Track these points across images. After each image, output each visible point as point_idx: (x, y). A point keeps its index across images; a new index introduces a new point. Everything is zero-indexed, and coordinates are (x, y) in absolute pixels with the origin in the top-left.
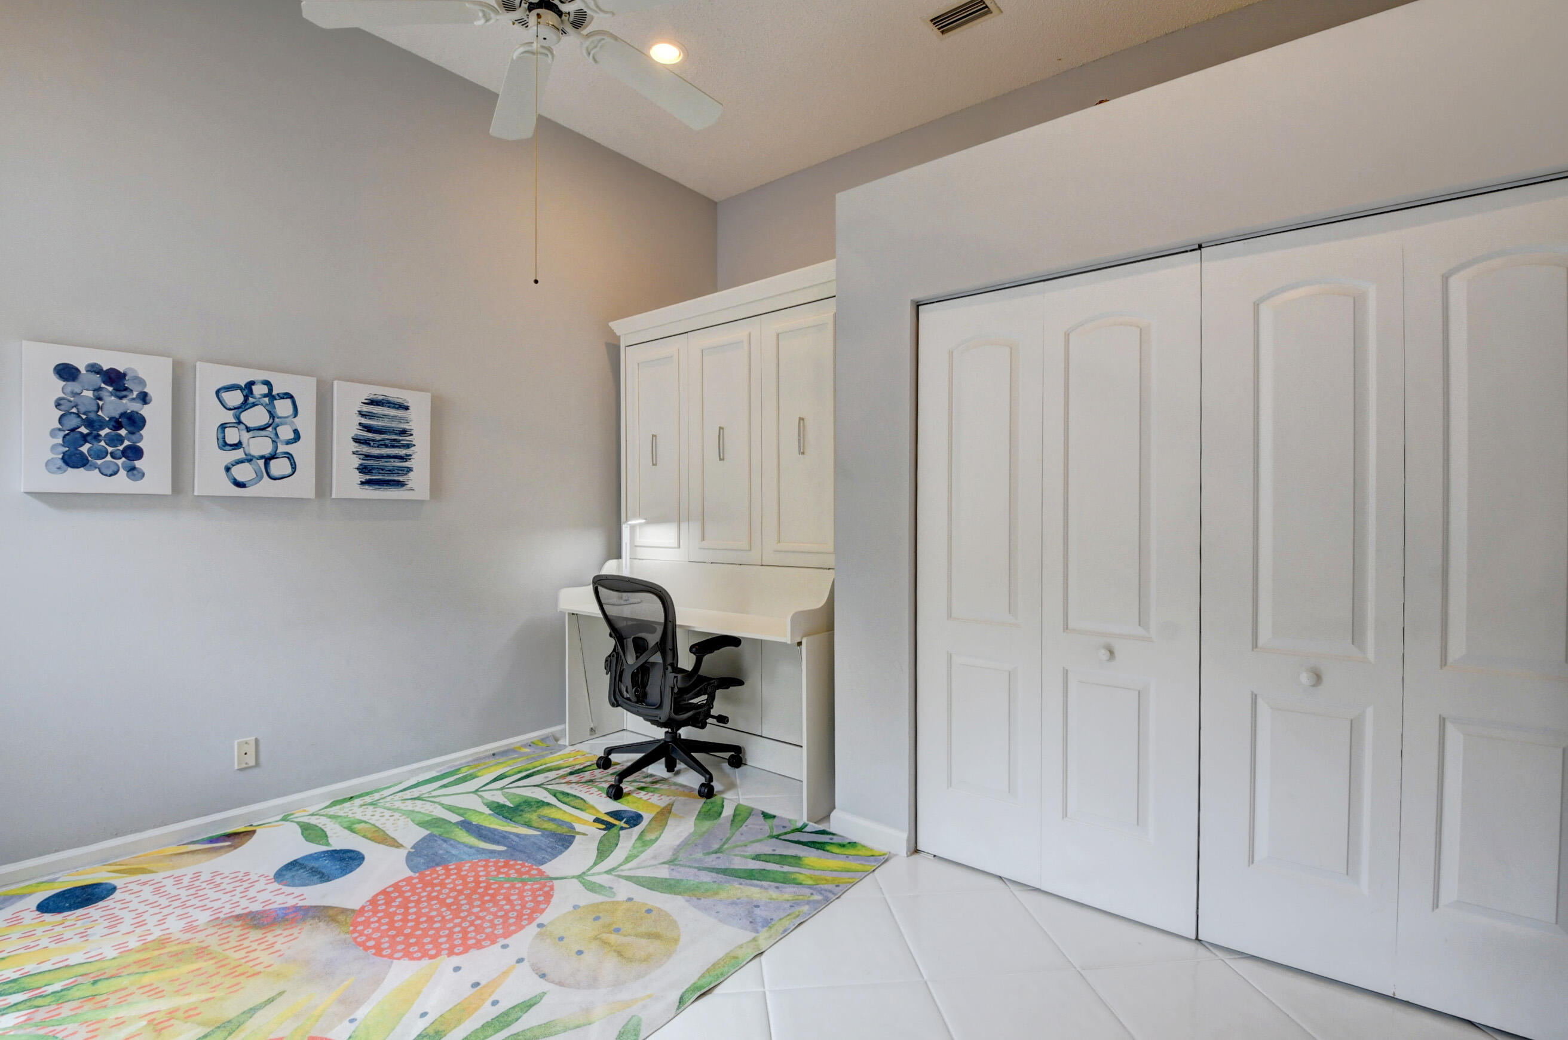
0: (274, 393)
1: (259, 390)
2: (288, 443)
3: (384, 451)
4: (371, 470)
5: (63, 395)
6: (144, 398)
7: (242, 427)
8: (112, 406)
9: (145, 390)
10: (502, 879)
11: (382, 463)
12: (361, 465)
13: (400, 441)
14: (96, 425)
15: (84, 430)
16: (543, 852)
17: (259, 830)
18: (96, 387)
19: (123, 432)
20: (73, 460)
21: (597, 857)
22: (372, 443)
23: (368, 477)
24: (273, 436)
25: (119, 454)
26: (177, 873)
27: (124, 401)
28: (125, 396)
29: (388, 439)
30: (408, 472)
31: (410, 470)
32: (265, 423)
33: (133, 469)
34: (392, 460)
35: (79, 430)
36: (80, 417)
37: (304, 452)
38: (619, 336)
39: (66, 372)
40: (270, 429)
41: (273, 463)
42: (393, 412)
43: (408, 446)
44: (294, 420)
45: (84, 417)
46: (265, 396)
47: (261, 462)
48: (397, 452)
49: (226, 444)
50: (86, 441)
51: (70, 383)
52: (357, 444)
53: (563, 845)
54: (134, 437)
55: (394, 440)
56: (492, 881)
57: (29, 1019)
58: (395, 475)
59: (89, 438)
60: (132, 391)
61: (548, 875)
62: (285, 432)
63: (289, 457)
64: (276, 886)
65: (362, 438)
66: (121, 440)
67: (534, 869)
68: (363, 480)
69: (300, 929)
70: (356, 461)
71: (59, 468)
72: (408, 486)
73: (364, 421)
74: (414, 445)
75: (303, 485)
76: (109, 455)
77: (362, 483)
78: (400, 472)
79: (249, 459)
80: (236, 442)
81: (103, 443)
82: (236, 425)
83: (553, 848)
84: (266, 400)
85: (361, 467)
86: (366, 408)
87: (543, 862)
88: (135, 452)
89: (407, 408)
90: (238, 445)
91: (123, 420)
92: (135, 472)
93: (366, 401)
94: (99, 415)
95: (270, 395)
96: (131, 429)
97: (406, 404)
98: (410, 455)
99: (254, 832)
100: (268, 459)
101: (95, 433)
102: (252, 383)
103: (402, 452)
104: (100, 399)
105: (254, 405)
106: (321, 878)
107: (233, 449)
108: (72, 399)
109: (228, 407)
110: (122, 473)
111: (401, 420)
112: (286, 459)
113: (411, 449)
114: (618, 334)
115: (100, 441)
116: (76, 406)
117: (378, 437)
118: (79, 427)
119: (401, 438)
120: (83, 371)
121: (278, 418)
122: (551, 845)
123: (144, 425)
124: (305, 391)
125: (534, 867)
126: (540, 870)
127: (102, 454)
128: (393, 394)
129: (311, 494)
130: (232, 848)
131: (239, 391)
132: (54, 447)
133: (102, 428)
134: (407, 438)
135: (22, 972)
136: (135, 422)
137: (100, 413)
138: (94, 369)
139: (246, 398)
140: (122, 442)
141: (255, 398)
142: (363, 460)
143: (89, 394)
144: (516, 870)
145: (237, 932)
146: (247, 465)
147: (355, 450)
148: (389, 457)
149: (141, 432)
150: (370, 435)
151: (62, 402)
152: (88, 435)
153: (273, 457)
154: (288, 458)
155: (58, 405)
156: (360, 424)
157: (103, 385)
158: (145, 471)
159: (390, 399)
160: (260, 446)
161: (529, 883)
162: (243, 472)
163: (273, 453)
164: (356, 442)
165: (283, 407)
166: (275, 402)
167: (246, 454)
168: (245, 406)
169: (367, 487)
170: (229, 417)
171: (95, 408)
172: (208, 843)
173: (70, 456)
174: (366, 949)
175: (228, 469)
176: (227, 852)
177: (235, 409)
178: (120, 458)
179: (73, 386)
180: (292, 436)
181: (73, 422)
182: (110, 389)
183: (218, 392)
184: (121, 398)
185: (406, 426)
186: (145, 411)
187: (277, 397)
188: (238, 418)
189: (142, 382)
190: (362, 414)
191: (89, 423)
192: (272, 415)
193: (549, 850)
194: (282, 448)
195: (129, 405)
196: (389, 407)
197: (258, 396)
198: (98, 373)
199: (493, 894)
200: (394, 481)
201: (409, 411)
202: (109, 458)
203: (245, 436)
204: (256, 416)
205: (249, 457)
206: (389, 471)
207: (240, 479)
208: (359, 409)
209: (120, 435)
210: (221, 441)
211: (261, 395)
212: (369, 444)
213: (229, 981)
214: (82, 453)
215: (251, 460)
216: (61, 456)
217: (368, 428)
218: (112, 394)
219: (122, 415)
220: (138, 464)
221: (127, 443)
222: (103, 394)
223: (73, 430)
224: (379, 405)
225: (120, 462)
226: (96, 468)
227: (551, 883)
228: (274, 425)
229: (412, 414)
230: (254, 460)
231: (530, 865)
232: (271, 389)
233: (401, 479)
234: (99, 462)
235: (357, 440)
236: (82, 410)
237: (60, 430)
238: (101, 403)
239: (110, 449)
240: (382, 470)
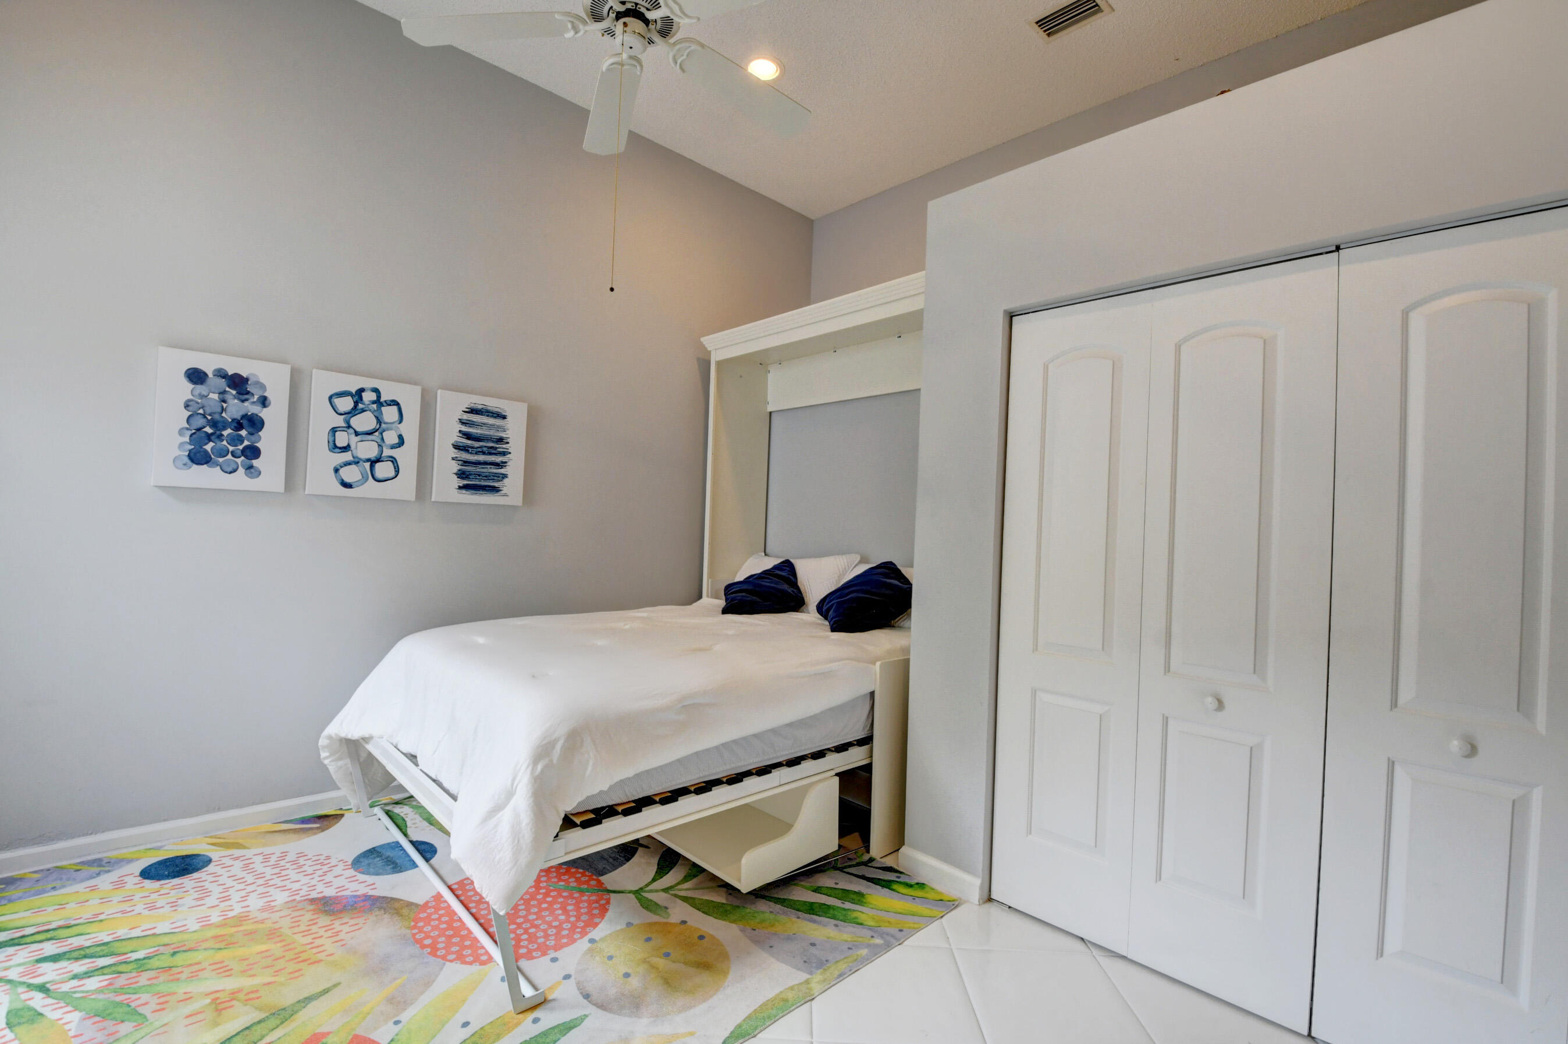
0: (382, 400)
1: (368, 397)
2: (393, 447)
3: (482, 458)
4: (468, 475)
5: (192, 397)
6: (264, 402)
7: (351, 431)
8: (235, 408)
9: (265, 394)
10: (561, 887)
11: (479, 469)
12: (459, 470)
13: (496, 448)
14: (220, 425)
15: (209, 430)
16: (605, 862)
17: (347, 815)
18: (222, 391)
19: (243, 433)
20: (198, 458)
21: (656, 872)
22: (470, 450)
23: (466, 482)
24: (379, 441)
25: (239, 453)
26: (267, 850)
27: (246, 404)
28: (247, 400)
29: (486, 447)
30: (503, 478)
31: (505, 476)
32: (372, 428)
33: (251, 467)
34: (489, 467)
35: (204, 430)
36: (205, 417)
37: (407, 456)
38: (710, 351)
39: (196, 376)
40: (377, 434)
41: (378, 465)
42: (491, 421)
43: (504, 454)
44: (399, 426)
45: (209, 418)
46: (374, 402)
47: (367, 465)
48: (493, 459)
49: (335, 447)
50: (210, 440)
51: (199, 387)
52: (456, 451)
53: (624, 857)
54: (253, 438)
55: (492, 448)
56: (551, 888)
57: (110, 984)
58: (491, 481)
59: (213, 438)
60: (253, 395)
61: (606, 887)
62: (391, 437)
63: (393, 460)
64: (352, 872)
65: (461, 444)
66: (241, 440)
67: (594, 879)
68: (461, 485)
69: (365, 920)
70: (455, 467)
71: (185, 465)
72: (503, 492)
73: (464, 429)
74: (510, 453)
75: (405, 486)
76: (230, 454)
77: (460, 488)
78: (496, 478)
79: (356, 462)
80: (345, 445)
81: (225, 443)
82: (345, 429)
83: (615, 859)
84: (375, 406)
85: (459, 472)
86: (466, 417)
87: (602, 873)
88: (253, 452)
89: (504, 417)
90: (346, 449)
91: (245, 422)
92: (252, 470)
93: (467, 410)
94: (223, 417)
95: (378, 402)
96: (251, 430)
97: (504, 414)
98: (506, 462)
99: (342, 815)
100: (373, 462)
101: (218, 432)
102: (362, 390)
103: (498, 459)
104: (224, 401)
105: (363, 411)
106: (393, 868)
107: (342, 452)
108: (199, 401)
109: (339, 412)
110: (241, 471)
111: (499, 428)
112: (390, 463)
113: (507, 456)
114: (709, 349)
115: (223, 441)
116: (203, 407)
117: (477, 444)
118: (204, 427)
119: (497, 446)
120: (210, 375)
121: (385, 423)
122: (613, 855)
123: (262, 427)
124: (410, 398)
125: (594, 877)
126: (599, 881)
127: (223, 453)
128: (492, 404)
129: (411, 495)
130: (320, 830)
131: (350, 397)
132: (181, 445)
133: (225, 428)
134: (504, 446)
135: (114, 936)
136: (255, 424)
137: (224, 415)
138: (221, 374)
139: (356, 404)
140: (242, 442)
141: (364, 404)
142: (462, 465)
143: (215, 396)
144: (576, 878)
145: (309, 916)
146: (353, 467)
147: (454, 456)
148: (486, 463)
149: (260, 433)
150: (469, 442)
151: (190, 403)
152: (212, 434)
153: (378, 460)
154: (392, 461)
155: (187, 406)
156: (460, 431)
157: (228, 389)
158: (261, 470)
159: (489, 408)
160: (367, 449)
161: (587, 893)
162: (350, 474)
163: (378, 457)
164: (456, 448)
165: (389, 414)
166: (383, 408)
167: (353, 457)
168: (355, 411)
169: (464, 491)
170: (340, 421)
171: (219, 410)
172: (300, 824)
173: (195, 454)
174: (423, 947)
175: (336, 470)
176: (315, 834)
177: (345, 414)
178: (239, 457)
179: (201, 389)
180: (396, 441)
181: (199, 422)
182: (234, 392)
183: (330, 398)
184: (243, 401)
185: (503, 435)
186: (264, 414)
187: (385, 404)
188: (348, 422)
189: (263, 387)
190: (462, 422)
191: (214, 424)
192: (379, 421)
193: (611, 860)
194: (387, 452)
195: (251, 408)
196: (488, 416)
197: (367, 403)
198: (224, 377)
199: (551, 902)
200: (490, 486)
201: (506, 420)
202: (229, 456)
203: (354, 439)
204: (364, 421)
205: (356, 460)
206: (486, 477)
207: (347, 480)
208: (460, 417)
209: (241, 436)
210: (331, 443)
211: (370, 401)
212: (467, 451)
213: (292, 966)
214: (206, 451)
215: (358, 462)
216: (187, 453)
217: (468, 436)
218: (235, 397)
219: (244, 416)
220: (255, 463)
221: (246, 443)
222: (228, 397)
223: (199, 430)
224: (479, 414)
225: (239, 461)
226: (218, 465)
227: (608, 897)
228: (380, 430)
229: (509, 423)
230: (361, 463)
231: (590, 874)
232: (379, 397)
233: (496, 484)
234: (221, 460)
235: (457, 447)
236: (208, 411)
237: (187, 429)
238: (225, 405)
239: (231, 448)
240: (479, 475)
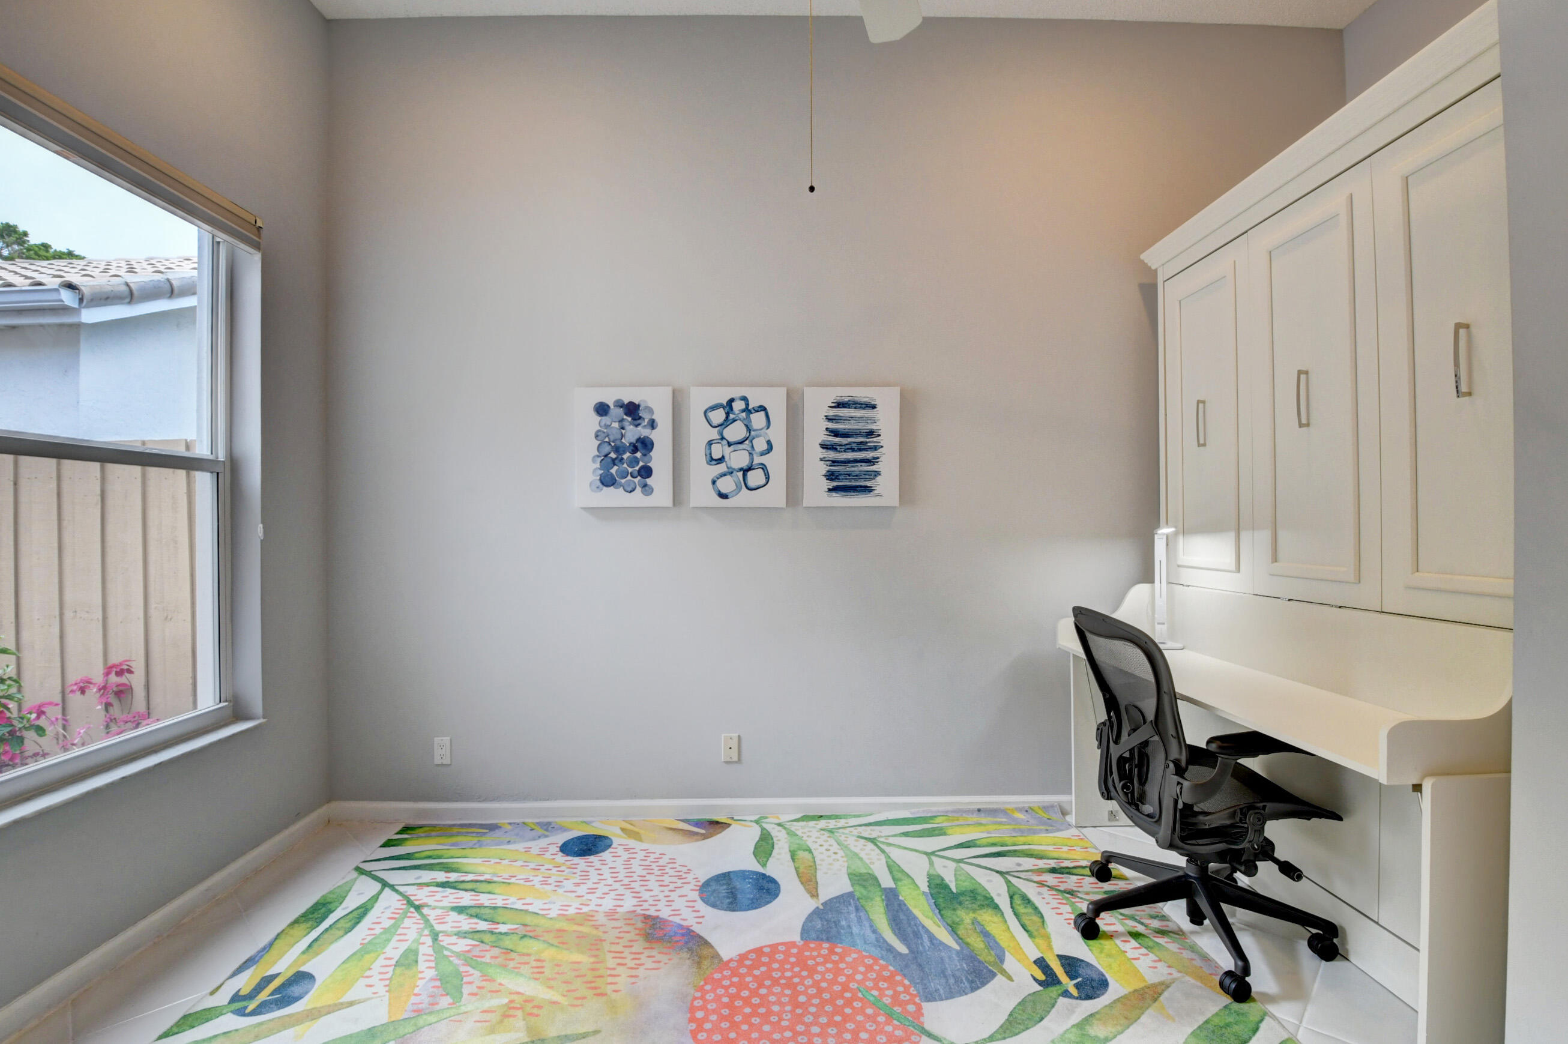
0: (750, 407)
1: (738, 406)
2: (762, 454)
3: (850, 455)
4: (837, 476)
5: (600, 428)
6: (652, 424)
7: (724, 442)
8: (632, 433)
9: (653, 417)
10: (872, 999)
11: (848, 468)
12: (828, 471)
13: (867, 443)
14: (621, 449)
15: (613, 455)
16: (943, 981)
17: (735, 825)
18: (620, 419)
19: (638, 455)
20: (607, 481)
21: (1001, 1026)
22: (838, 448)
23: (835, 484)
24: (749, 449)
25: (636, 473)
26: (652, 848)
27: (639, 428)
28: (639, 424)
29: (854, 442)
30: (876, 476)
31: (877, 474)
32: (742, 437)
33: (645, 485)
34: (859, 464)
35: (610, 455)
36: (610, 444)
37: (776, 462)
38: (1156, 271)
39: (602, 409)
40: (747, 442)
41: (750, 474)
42: (859, 413)
43: (875, 448)
44: (768, 431)
45: (613, 444)
46: (743, 411)
47: (740, 474)
48: (864, 455)
49: (712, 459)
50: (614, 464)
51: (603, 418)
52: (824, 451)
53: (972, 982)
54: (646, 459)
55: (861, 443)
56: (860, 995)
58: (862, 480)
59: (616, 462)
60: (644, 419)
61: (923, 1023)
62: (760, 445)
63: (764, 467)
64: (695, 895)
65: (829, 443)
66: (637, 461)
67: (915, 1003)
68: (831, 487)
69: (669, 959)
70: (824, 468)
71: (598, 487)
72: (876, 492)
73: (831, 426)
74: (882, 447)
75: (775, 494)
76: (629, 475)
77: (830, 490)
78: (867, 476)
79: (730, 472)
80: (720, 456)
81: (625, 465)
82: (720, 441)
83: (958, 981)
84: (744, 414)
85: (828, 474)
86: (832, 412)
87: (930, 997)
88: (646, 472)
89: (874, 407)
90: (721, 460)
91: (639, 445)
92: (647, 488)
93: (833, 405)
94: (622, 442)
95: (747, 410)
96: (643, 451)
97: (873, 403)
98: (878, 458)
99: (729, 825)
100: (745, 471)
101: (620, 457)
102: (732, 400)
103: (868, 455)
104: (623, 428)
105: (734, 421)
106: (731, 903)
107: (718, 464)
108: (605, 430)
109: (713, 425)
110: (638, 489)
111: (867, 420)
112: (761, 470)
113: (879, 451)
114: (1153, 268)
115: (623, 464)
116: (608, 436)
117: (844, 441)
118: (610, 453)
119: (868, 440)
120: (612, 407)
121: (754, 431)
122: (958, 974)
123: (653, 447)
124: (776, 402)
125: (917, 1000)
126: (919, 1008)
127: (624, 475)
128: (860, 394)
129: (781, 502)
130: (703, 837)
131: (722, 409)
132: (595, 470)
133: (624, 453)
134: (875, 440)
136: (645, 445)
137: (623, 440)
138: (620, 404)
139: (728, 414)
140: (638, 463)
141: (734, 414)
142: (830, 466)
143: (616, 425)
144: (895, 991)
145: (632, 936)
146: (728, 477)
147: (822, 457)
148: (856, 461)
149: (651, 454)
150: (837, 440)
151: (599, 433)
152: (616, 459)
153: (750, 469)
154: (762, 468)
155: (597, 436)
156: (827, 429)
157: (625, 417)
158: (654, 487)
159: (856, 399)
160: (739, 459)
161: (895, 1022)
162: (726, 484)
163: (750, 465)
164: (823, 448)
165: (758, 420)
166: (751, 415)
167: (728, 468)
168: (727, 422)
169: (834, 494)
170: (714, 434)
171: (620, 437)
172: (695, 826)
173: (604, 478)
174: (692, 1019)
175: (714, 482)
176: (697, 840)
177: (719, 426)
178: (636, 477)
179: (606, 420)
180: (765, 447)
181: (606, 449)
182: (629, 419)
183: (705, 412)
184: (637, 426)
185: (873, 427)
186: (654, 435)
187: (753, 411)
188: (721, 434)
189: (650, 410)
190: (829, 419)
191: (617, 449)
192: (749, 429)
193: (952, 981)
194: (757, 460)
195: (643, 431)
196: (855, 408)
197: (737, 412)
198: (621, 407)
199: (848, 1015)
200: (861, 486)
201: (875, 410)
202: (629, 477)
203: (727, 450)
204: (736, 431)
205: (730, 470)
206: (856, 476)
207: (723, 491)
208: (826, 414)
209: (636, 458)
210: (708, 456)
211: (739, 410)
212: (836, 449)
213: (583, 991)
214: (612, 474)
215: (732, 473)
216: (598, 478)
217: (835, 433)
218: (631, 424)
219: (639, 440)
220: (649, 481)
221: (641, 464)
222: (626, 424)
223: (606, 456)
224: (846, 407)
225: (636, 480)
226: (621, 486)
227: (918, 1038)
228: (750, 438)
229: (879, 414)
230: (735, 472)
231: (915, 992)
232: (747, 405)
233: (868, 484)
234: (623, 481)
235: (824, 446)
236: (612, 438)
237: (598, 456)
238: (623, 431)
239: (630, 470)
240: (849, 475)
